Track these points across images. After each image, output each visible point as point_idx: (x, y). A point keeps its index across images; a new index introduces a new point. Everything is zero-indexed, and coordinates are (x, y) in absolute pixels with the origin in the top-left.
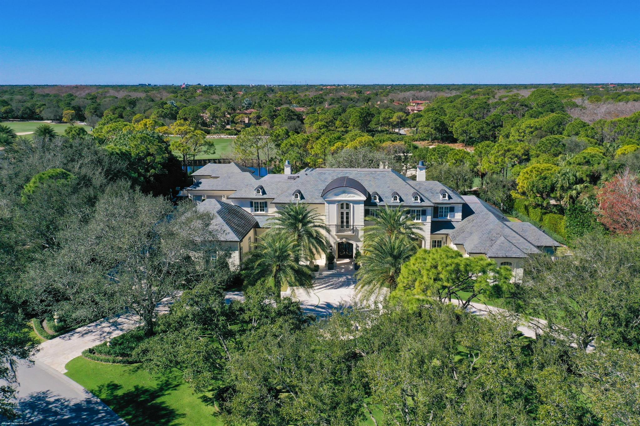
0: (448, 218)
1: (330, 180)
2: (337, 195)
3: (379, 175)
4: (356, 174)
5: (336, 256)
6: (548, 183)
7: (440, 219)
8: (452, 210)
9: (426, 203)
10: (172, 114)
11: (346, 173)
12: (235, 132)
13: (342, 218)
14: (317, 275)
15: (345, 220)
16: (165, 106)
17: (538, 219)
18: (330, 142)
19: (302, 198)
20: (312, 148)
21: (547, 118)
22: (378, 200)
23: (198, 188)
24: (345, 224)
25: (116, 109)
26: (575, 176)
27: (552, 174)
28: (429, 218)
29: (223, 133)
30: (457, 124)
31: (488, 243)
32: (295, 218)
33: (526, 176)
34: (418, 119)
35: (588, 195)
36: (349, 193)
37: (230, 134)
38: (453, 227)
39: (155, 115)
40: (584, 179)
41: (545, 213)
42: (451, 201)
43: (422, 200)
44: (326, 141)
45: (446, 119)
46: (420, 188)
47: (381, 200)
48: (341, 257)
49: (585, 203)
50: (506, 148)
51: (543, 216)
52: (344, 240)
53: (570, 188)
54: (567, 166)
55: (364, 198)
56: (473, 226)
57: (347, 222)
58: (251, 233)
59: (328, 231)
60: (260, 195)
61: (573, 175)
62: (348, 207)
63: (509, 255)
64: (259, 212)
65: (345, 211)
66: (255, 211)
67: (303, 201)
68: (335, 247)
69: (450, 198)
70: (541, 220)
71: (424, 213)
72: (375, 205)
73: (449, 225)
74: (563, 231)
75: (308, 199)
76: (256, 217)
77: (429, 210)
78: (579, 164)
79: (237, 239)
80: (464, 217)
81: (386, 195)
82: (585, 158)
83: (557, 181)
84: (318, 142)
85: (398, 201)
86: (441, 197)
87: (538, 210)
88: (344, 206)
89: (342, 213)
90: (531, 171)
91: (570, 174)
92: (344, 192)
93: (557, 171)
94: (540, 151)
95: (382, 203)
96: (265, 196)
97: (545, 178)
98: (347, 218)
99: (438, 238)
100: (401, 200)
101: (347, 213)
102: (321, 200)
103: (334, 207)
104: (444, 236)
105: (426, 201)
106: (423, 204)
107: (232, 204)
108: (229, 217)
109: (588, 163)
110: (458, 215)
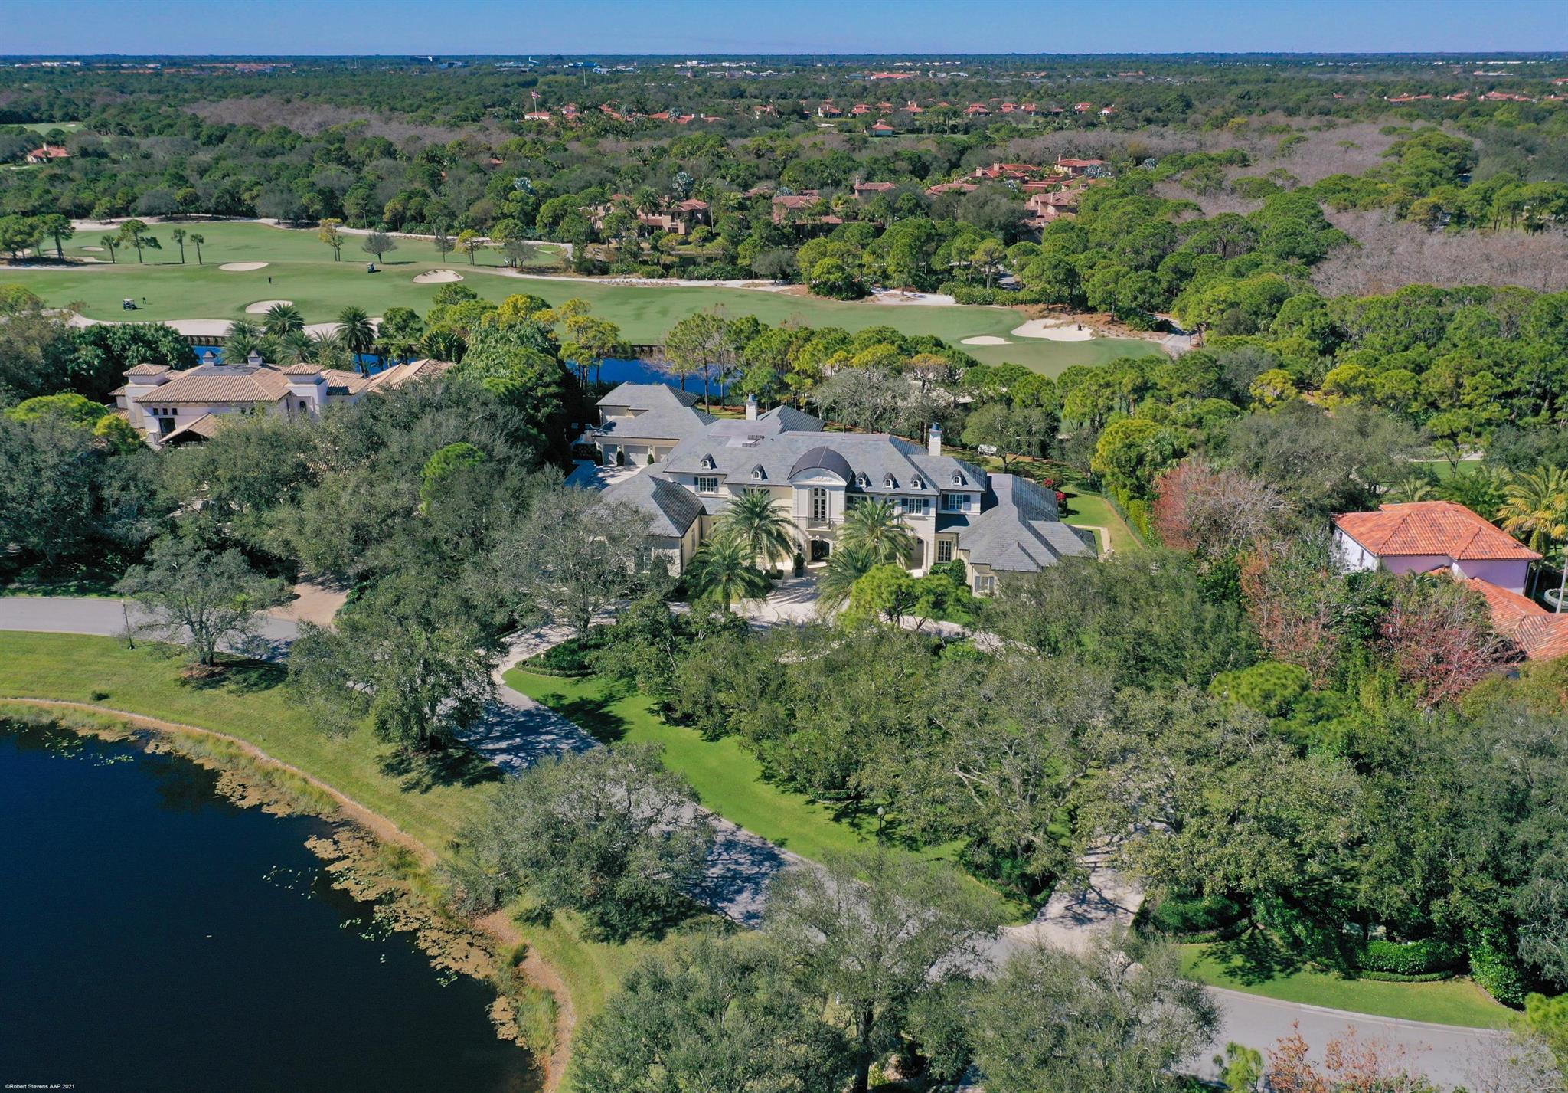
0: (961, 511)
1: (803, 451)
2: (808, 478)
5: (809, 557)
7: (949, 513)
8: (967, 499)
9: (930, 491)
10: (526, 213)
11: (828, 441)
13: (816, 507)
14: (779, 583)
15: (819, 510)
17: (1125, 506)
19: (764, 477)
22: (864, 485)
24: (819, 516)
27: (1143, 439)
28: (933, 511)
29: (634, 269)
31: (998, 551)
32: (751, 511)
36: (825, 476)
38: (966, 524)
41: (1133, 497)
42: (966, 488)
43: (923, 486)
46: (926, 467)
47: (868, 484)
48: (816, 558)
51: (1130, 503)
52: (817, 538)
55: (843, 483)
57: (823, 513)
58: (696, 524)
59: (795, 526)
60: (708, 469)
62: (823, 494)
63: (1017, 567)
64: (706, 492)
65: (819, 498)
66: (701, 490)
67: (765, 482)
68: (806, 547)
69: (964, 482)
70: (1127, 508)
71: (926, 503)
72: (860, 491)
73: (962, 520)
75: (772, 479)
76: (703, 500)
77: (932, 501)
79: (677, 534)
80: (983, 510)
81: (877, 477)
83: (1148, 451)
84: (806, 347)
85: (891, 486)
86: (952, 482)
87: (1126, 492)
88: (818, 491)
89: (816, 502)
90: (1117, 432)
92: (818, 474)
95: (870, 489)
96: (714, 471)
97: (1132, 446)
98: (823, 508)
99: (946, 538)
100: (896, 485)
101: (823, 502)
102: (787, 483)
103: (805, 494)
104: (955, 536)
105: (930, 487)
106: (925, 492)
107: (671, 481)
108: (667, 502)
110: (976, 507)
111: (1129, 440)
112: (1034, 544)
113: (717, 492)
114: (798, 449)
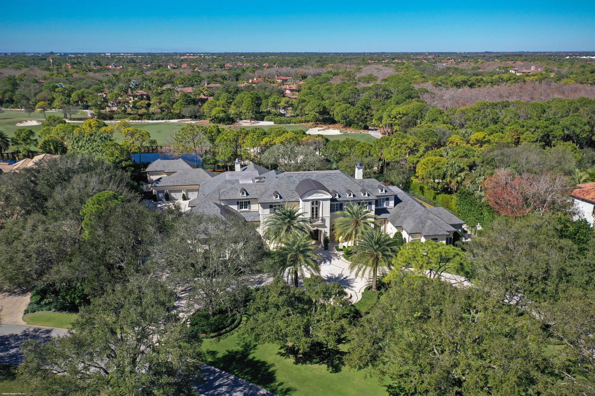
0: (385, 206)
1: (297, 182)
2: (310, 195)
3: (333, 176)
4: (317, 176)
6: (441, 172)
7: (379, 207)
8: (388, 199)
9: (371, 197)
11: (308, 175)
13: (313, 212)
15: (315, 213)
17: (432, 198)
19: (281, 197)
21: (411, 106)
22: (337, 197)
24: (315, 216)
26: (460, 167)
27: (442, 165)
28: (373, 207)
30: (337, 109)
31: (421, 226)
32: (289, 217)
33: (423, 166)
35: (470, 181)
36: (319, 193)
38: (388, 213)
40: (465, 168)
41: (438, 194)
42: (387, 194)
43: (368, 195)
44: (255, 136)
45: (326, 104)
46: (363, 184)
47: (339, 196)
49: (469, 187)
51: (437, 196)
52: (316, 228)
53: (456, 175)
54: (452, 159)
55: (330, 196)
56: (406, 212)
57: (317, 214)
60: (244, 196)
61: (458, 166)
63: (436, 233)
64: (243, 209)
65: (315, 206)
66: (241, 208)
67: (281, 200)
69: (386, 191)
70: (435, 198)
71: (370, 203)
72: (336, 200)
73: (385, 211)
75: (286, 198)
77: (373, 202)
78: (461, 157)
80: (395, 204)
81: (343, 192)
82: (464, 152)
83: (447, 170)
84: (247, 137)
85: (352, 196)
86: (380, 191)
87: (432, 191)
88: (316, 202)
89: (313, 208)
90: (427, 163)
91: (456, 165)
92: (315, 193)
93: (446, 163)
95: (341, 199)
97: (439, 169)
98: (317, 211)
99: (378, 221)
100: (354, 196)
101: (317, 208)
103: (308, 204)
104: (383, 220)
105: (371, 195)
107: (223, 204)
109: (466, 156)
110: (392, 203)
111: (436, 166)
112: (437, 220)
113: (250, 208)
114: (294, 181)
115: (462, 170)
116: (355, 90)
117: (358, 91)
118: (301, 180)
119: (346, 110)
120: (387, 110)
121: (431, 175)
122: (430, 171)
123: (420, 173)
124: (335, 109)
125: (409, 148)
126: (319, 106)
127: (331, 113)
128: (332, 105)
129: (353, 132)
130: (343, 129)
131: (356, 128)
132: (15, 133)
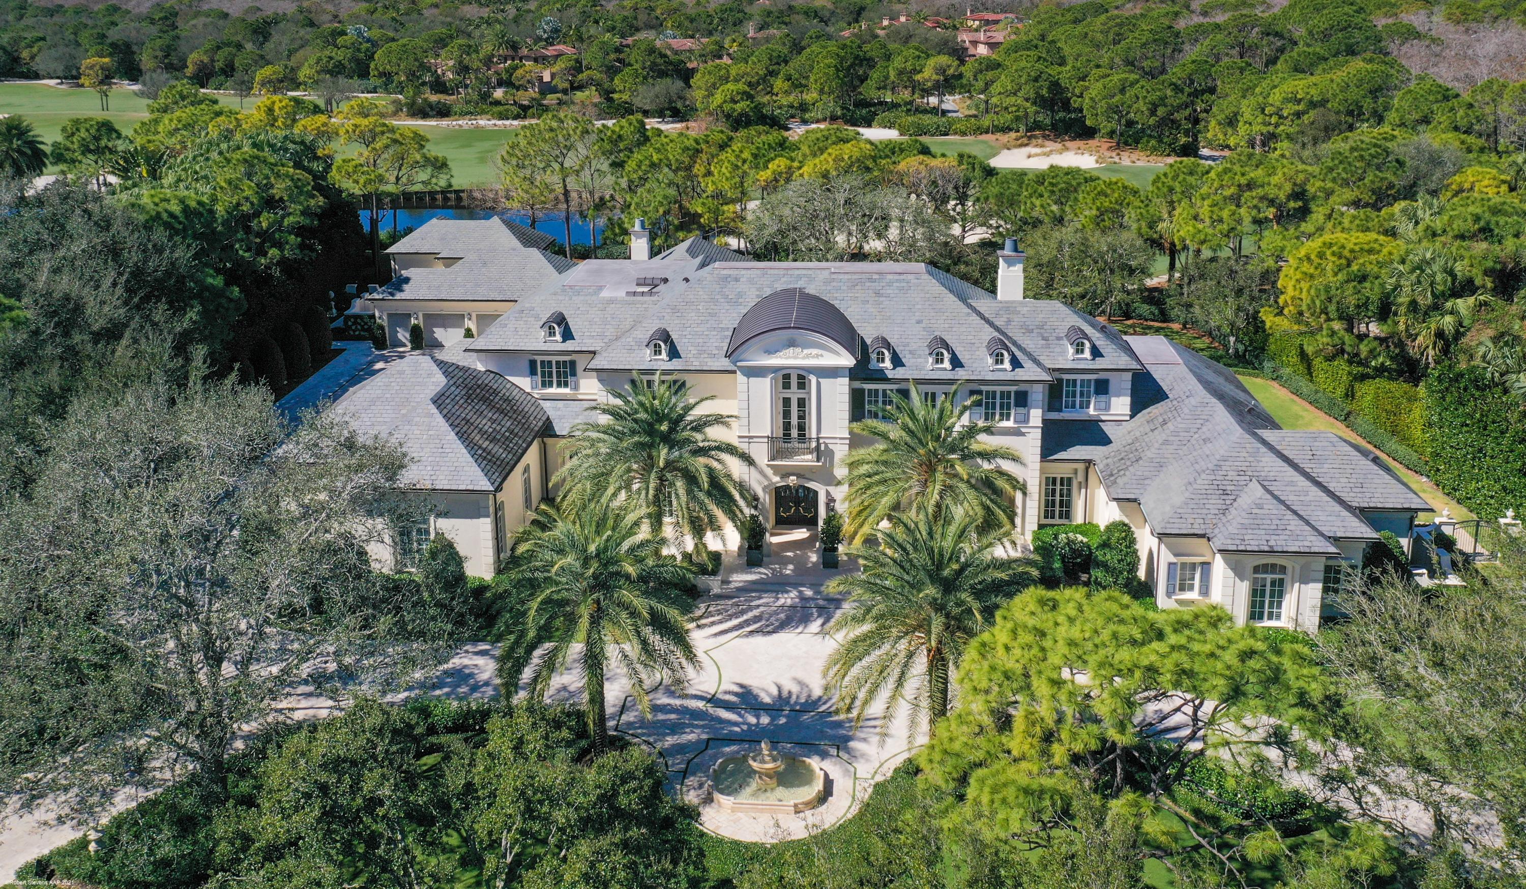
0: (1092, 411)
1: (751, 300)
2: (770, 352)
3: (890, 284)
4: (827, 282)
5: (769, 525)
6: (1371, 291)
7: (1067, 415)
8: (1102, 388)
9: (1029, 372)
10: (358, 62)
11: (799, 277)
12: (515, 110)
13: (787, 414)
14: (714, 584)
15: (794, 421)
16: (340, 40)
17: (1340, 391)
18: (755, 156)
19: (674, 353)
20: (709, 173)
21: (1339, 75)
22: (887, 364)
23: (399, 296)
24: (794, 433)
25: (219, 48)
26: (1451, 273)
27: (1381, 265)
28: (1036, 416)
29: (483, 112)
30: (1095, 89)
31: (1214, 503)
32: (650, 429)
33: (1306, 267)
34: (990, 75)
35: (1491, 332)
36: (805, 346)
37: (502, 117)
38: (1104, 440)
39: (311, 67)
40: (1478, 282)
41: (1363, 378)
42: (1100, 363)
43: (1016, 363)
44: (746, 155)
45: (1064, 74)
46: (1009, 321)
47: (897, 362)
48: (784, 522)
49: (1484, 357)
50: (1243, 181)
51: (1357, 385)
52: (792, 480)
53: (1436, 307)
54: (1425, 243)
55: (847, 360)
56: (1166, 442)
57: (801, 428)
58: (532, 457)
59: (748, 460)
60: (557, 343)
61: (1445, 271)
62: (802, 384)
63: (1279, 543)
64: (554, 390)
65: (794, 394)
66: (544, 385)
67: (675, 364)
68: (766, 499)
69: (1096, 353)
70: (1350, 394)
71: (1022, 400)
72: (880, 377)
73: (1093, 434)
74: (1417, 433)
75: (691, 357)
76: (546, 405)
77: (1038, 394)
78: (1462, 237)
79: (484, 484)
80: (1137, 407)
81: (913, 347)
82: (1477, 218)
83: (1397, 287)
84: (723, 156)
85: (947, 364)
86: (1071, 350)
87: (1342, 366)
88: (792, 381)
89: (787, 402)
90: (1321, 255)
91: (1435, 267)
92: (792, 344)
93: (1396, 257)
94: (1334, 180)
95: (900, 373)
96: (570, 346)
97: (1363, 278)
98: (801, 417)
99: (1061, 471)
100: (956, 363)
101: (802, 403)
102: (725, 364)
103: (764, 387)
104: (1081, 467)
105: (1027, 364)
106: (1020, 374)
107: (481, 367)
108: (468, 412)
109: (1486, 232)
110: (1121, 405)
111: (1355, 267)
112: (1292, 483)
113: (576, 388)
114: (740, 295)
115: (1466, 288)
116: (1166, 35)
117: (1177, 35)
118: (768, 292)
119: (1123, 91)
120: (1258, 90)
121: (1330, 300)
122: (1327, 289)
123: (1290, 292)
124: (1087, 88)
125: (1272, 202)
126: (1036, 80)
127: (1075, 103)
128: (1083, 79)
129: (1139, 163)
130: (1108, 154)
131: (1154, 149)
132: (64, 130)
